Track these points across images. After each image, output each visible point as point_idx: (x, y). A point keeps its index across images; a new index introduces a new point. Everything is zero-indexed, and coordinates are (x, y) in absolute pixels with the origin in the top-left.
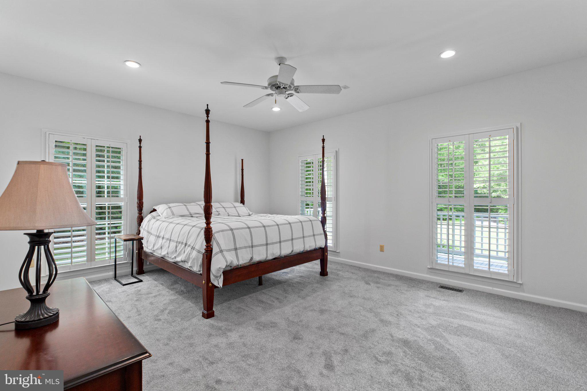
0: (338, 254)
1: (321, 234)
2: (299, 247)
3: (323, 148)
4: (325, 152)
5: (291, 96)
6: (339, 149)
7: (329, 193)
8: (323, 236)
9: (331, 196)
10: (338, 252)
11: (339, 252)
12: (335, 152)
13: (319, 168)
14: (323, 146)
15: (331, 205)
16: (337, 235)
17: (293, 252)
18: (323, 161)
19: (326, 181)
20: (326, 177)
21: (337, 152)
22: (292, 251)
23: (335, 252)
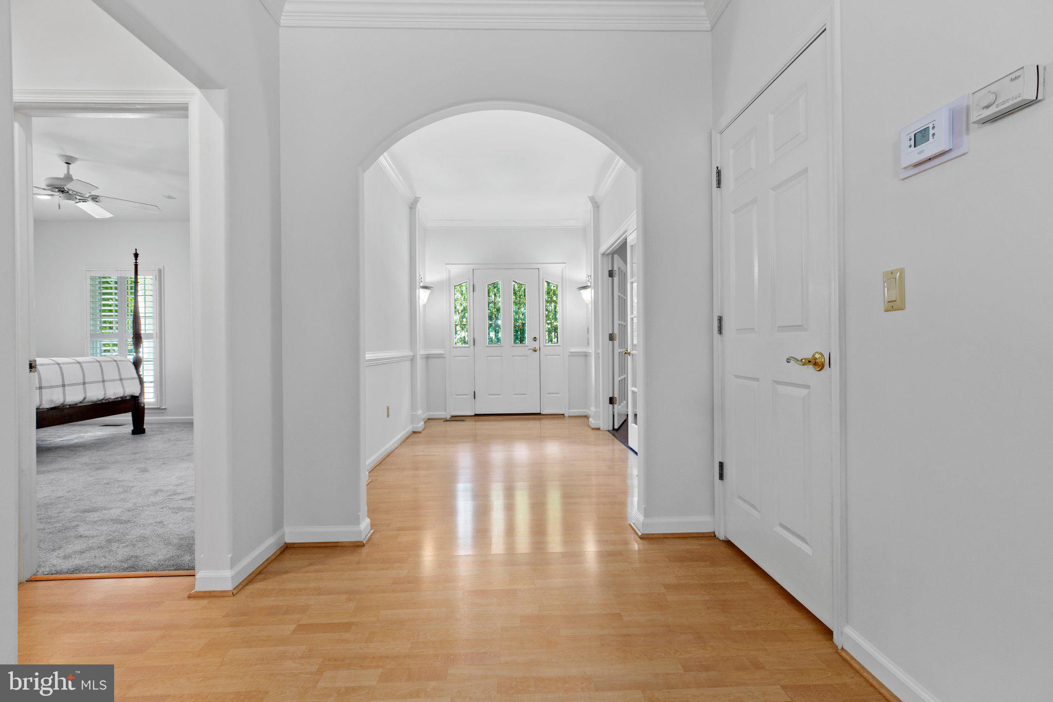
0: (163, 411)
1: (133, 379)
2: (95, 394)
3: (136, 266)
4: (138, 269)
5: (83, 202)
6: (164, 267)
7: (147, 327)
8: (137, 381)
9: (151, 332)
10: (163, 409)
11: (165, 409)
12: (157, 271)
13: (129, 291)
14: (136, 262)
15: (152, 344)
16: (161, 385)
17: (86, 400)
18: (136, 282)
19: (141, 310)
20: (141, 304)
21: (160, 271)
22: (84, 399)
23: (159, 409)
